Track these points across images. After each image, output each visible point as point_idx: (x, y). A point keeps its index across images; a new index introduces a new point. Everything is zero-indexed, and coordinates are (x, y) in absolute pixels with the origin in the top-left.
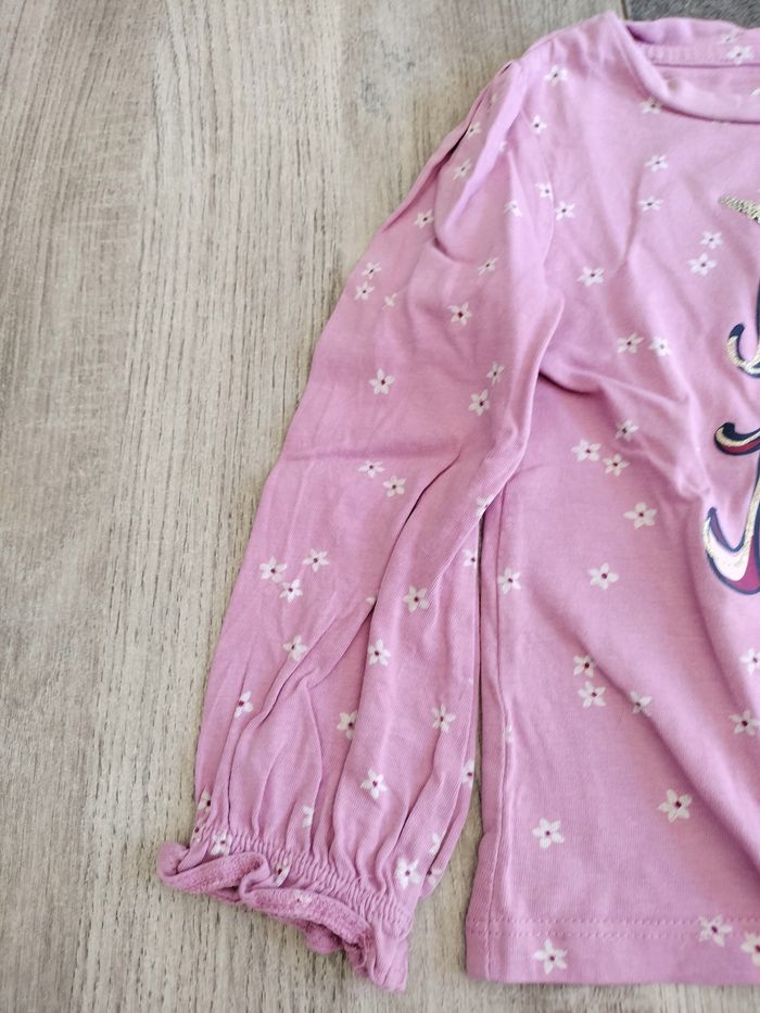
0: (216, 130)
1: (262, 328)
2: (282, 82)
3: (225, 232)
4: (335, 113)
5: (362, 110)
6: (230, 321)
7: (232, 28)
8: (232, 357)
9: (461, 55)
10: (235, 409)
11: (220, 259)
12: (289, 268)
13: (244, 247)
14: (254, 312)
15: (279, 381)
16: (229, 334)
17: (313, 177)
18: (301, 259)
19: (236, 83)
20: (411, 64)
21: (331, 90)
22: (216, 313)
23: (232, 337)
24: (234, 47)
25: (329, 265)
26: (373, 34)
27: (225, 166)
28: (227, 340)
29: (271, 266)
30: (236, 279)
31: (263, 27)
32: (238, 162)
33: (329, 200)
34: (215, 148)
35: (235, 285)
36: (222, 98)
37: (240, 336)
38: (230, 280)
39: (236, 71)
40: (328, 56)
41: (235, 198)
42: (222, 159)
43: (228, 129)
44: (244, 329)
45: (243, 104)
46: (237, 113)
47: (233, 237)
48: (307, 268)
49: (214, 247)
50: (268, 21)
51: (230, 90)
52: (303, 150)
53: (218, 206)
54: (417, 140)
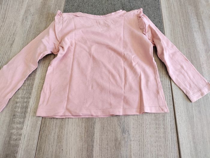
0: (4, 19)
2: (15, 14)
4: (21, 20)
5: (24, 21)
7: (11, 6)
9: (40, 15)
12: (8, 40)
15: (1, 54)
17: (15, 28)
20: (33, 15)
21: (21, 17)
24: (10, 8)
25: (13, 40)
26: (29, 10)
29: (5, 39)
31: (15, 6)
32: (5, 24)
33: (16, 32)
34: (3, 22)
39: (9, 12)
40: (22, 12)
41: (3, 29)
43: (6, 20)
45: (9, 16)
46: (7, 18)
47: (2, 34)
48: (10, 40)
51: (7, 14)
52: (15, 24)
54: (30, 25)
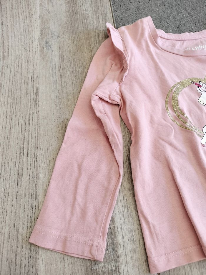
0: (4, 53)
1: (16, 109)
2: (23, 40)
3: (6, 82)
4: (38, 50)
5: (45, 49)
6: (6, 107)
7: (9, 25)
8: (7, 117)
9: (72, 35)
10: (7, 132)
11: (4, 90)
12: (24, 91)
13: (11, 86)
14: (13, 104)
15: (20, 124)
16: (6, 110)
17: (31, 66)
18: (27, 89)
19: (10, 41)
20: (58, 37)
21: (36, 43)
22: (2, 105)
23: (7, 111)
24: (10, 30)
25: (35, 91)
26: (49, 28)
27: (6, 63)
28: (5, 112)
29: (19, 91)
30: (8, 95)
31: (18, 25)
32: (10, 62)
33: (35, 73)
34: (4, 58)
35: (8, 96)
36: (6, 44)
37: (9, 111)
38: (7, 95)
39: (10, 37)
40: (36, 33)
41: (9, 72)
42: (5, 61)
43: (7, 53)
44: (10, 109)
45: (12, 46)
46: (10, 49)
47: (8, 83)
48: (29, 92)
49: (2, 86)
50: (19, 24)
51: (8, 42)
52: (29, 59)
53: (4, 74)
54: (60, 57)
